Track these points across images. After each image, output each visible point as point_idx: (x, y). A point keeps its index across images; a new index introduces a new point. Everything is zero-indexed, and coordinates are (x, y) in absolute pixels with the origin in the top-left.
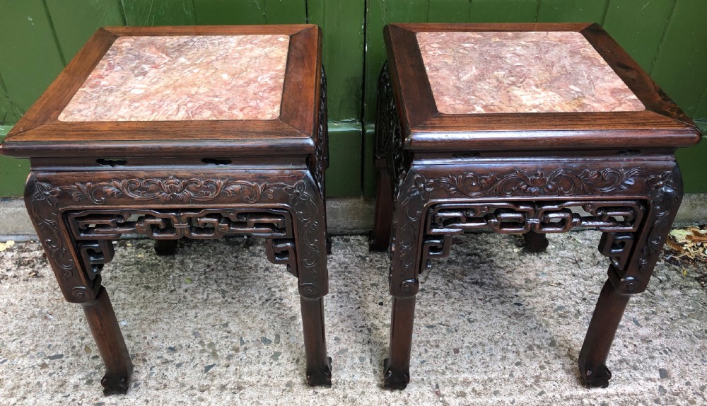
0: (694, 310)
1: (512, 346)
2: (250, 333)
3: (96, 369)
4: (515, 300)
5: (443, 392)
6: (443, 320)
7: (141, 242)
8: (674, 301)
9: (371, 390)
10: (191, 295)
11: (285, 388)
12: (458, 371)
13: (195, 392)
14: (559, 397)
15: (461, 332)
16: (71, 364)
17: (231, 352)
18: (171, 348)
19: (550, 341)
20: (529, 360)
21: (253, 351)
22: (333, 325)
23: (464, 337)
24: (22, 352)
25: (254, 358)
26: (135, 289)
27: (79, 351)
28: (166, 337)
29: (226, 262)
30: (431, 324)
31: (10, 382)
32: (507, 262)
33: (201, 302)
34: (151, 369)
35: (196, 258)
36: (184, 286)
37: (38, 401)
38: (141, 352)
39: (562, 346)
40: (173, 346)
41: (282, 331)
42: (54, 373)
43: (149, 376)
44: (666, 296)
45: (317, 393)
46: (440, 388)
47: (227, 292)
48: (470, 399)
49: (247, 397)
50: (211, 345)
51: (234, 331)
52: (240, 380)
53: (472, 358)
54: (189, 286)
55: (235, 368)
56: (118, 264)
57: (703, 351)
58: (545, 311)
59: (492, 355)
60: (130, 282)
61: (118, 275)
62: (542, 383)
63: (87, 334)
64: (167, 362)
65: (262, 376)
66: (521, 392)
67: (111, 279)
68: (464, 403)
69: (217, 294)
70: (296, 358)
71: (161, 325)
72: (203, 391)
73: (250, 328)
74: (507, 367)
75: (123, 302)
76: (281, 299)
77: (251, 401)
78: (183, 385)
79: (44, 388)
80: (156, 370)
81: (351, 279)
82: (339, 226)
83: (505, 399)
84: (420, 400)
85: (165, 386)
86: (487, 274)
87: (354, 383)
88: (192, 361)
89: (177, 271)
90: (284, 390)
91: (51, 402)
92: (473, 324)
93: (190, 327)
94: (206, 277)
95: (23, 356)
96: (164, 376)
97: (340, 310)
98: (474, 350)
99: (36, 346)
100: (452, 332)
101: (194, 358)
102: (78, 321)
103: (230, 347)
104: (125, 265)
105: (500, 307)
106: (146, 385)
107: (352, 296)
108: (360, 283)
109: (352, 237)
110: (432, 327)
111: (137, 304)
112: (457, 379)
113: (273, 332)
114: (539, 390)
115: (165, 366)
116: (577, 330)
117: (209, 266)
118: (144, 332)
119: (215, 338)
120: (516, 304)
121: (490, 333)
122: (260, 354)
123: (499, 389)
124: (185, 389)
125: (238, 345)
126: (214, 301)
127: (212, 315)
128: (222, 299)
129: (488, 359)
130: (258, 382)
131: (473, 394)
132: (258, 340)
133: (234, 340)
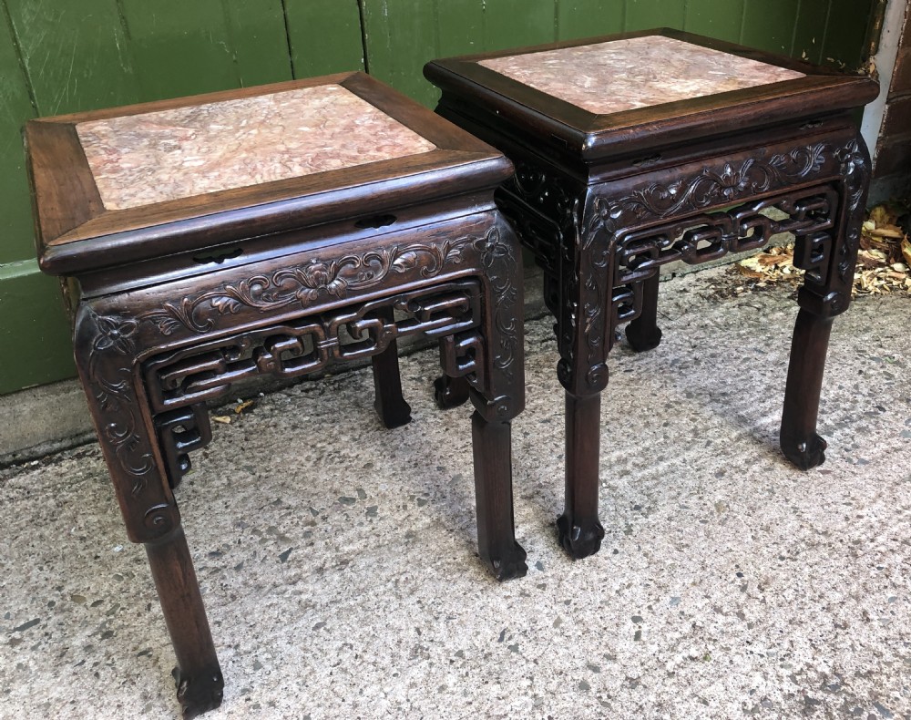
1: (648, 411)
2: (320, 499)
3: (108, 615)
4: (623, 368)
7: (80, 450)
10: (203, 486)
11: (406, 540)
13: (283, 587)
14: (728, 440)
16: (61, 624)
17: (305, 529)
18: (212, 554)
19: (685, 394)
20: (674, 417)
21: (336, 517)
22: (427, 457)
25: (343, 524)
27: (63, 605)
29: (230, 436)
30: (544, 418)
33: (224, 489)
37: (34, 686)
39: (701, 394)
40: (215, 550)
41: (361, 482)
42: (39, 644)
44: (772, 320)
45: (452, 530)
47: (255, 467)
48: (637, 474)
49: (361, 567)
50: (271, 530)
51: (294, 504)
52: (339, 554)
55: (323, 543)
56: (59, 486)
58: (661, 368)
59: (632, 426)
60: (94, 501)
61: (67, 498)
62: (703, 434)
63: (64, 581)
64: (216, 570)
65: (367, 538)
66: (687, 449)
67: (58, 506)
69: (241, 474)
72: (294, 583)
73: (316, 494)
74: (656, 431)
76: (338, 452)
77: (371, 569)
78: (259, 587)
79: (34, 668)
83: (674, 461)
88: (254, 555)
90: (406, 544)
91: (59, 680)
93: (227, 521)
94: (211, 461)
96: (224, 588)
97: (424, 439)
101: (255, 552)
102: (36, 571)
103: (301, 523)
107: (430, 420)
110: (548, 421)
114: (704, 441)
115: (218, 576)
116: (706, 375)
119: (272, 521)
120: (626, 371)
122: (348, 517)
123: (662, 454)
124: (266, 589)
125: (311, 517)
126: (242, 482)
127: (250, 497)
128: (252, 477)
129: (630, 430)
130: (365, 546)
131: (636, 469)
132: (335, 503)
133: (301, 514)
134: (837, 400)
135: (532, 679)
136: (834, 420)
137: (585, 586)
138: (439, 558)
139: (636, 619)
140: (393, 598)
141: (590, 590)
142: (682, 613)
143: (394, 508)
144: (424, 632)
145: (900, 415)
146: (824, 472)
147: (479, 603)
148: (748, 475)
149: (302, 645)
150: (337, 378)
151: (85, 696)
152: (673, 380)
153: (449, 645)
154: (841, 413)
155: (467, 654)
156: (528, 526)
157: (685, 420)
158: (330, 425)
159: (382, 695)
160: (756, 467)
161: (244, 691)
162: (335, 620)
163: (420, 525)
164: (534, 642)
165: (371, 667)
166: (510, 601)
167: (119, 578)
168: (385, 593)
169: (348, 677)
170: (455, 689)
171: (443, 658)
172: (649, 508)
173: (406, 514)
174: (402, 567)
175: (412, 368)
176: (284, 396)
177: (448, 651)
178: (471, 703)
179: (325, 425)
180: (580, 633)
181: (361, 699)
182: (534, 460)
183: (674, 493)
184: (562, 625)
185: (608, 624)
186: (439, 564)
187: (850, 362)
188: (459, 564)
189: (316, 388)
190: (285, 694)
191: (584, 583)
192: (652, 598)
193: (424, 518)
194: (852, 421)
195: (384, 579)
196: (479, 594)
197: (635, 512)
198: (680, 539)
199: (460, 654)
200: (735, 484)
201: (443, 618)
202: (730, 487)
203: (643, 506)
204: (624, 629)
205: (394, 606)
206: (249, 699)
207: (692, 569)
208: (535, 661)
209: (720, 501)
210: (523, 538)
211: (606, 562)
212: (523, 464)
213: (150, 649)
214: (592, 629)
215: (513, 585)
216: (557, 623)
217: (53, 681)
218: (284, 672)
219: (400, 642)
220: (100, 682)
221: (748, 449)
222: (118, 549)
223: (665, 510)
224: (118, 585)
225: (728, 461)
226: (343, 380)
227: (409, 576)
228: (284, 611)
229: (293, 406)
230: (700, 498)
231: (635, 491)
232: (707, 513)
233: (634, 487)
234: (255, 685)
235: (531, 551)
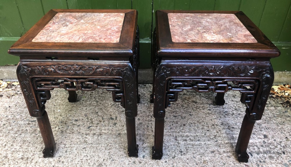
0: (279, 115)
1: (206, 124)
2: (106, 116)
4: (209, 108)
5: (178, 139)
6: (180, 114)
8: (271, 111)
9: (150, 137)
10: (85, 102)
12: (184, 132)
13: (84, 135)
14: (223, 143)
15: (187, 119)
17: (98, 122)
18: (76, 120)
19: (221, 123)
20: (212, 129)
21: (106, 122)
23: (187, 120)
24: (21, 119)
25: (107, 124)
26: (64, 99)
28: (74, 116)
29: (99, 91)
31: (16, 129)
33: (88, 105)
34: (68, 127)
37: (26, 135)
38: (65, 121)
39: (226, 125)
40: (77, 119)
41: (118, 115)
42: (32, 126)
43: (67, 129)
44: (268, 109)
46: (177, 137)
47: (99, 102)
49: (103, 137)
50: (91, 119)
51: (100, 115)
52: (101, 132)
53: (190, 128)
54: (84, 99)
55: (99, 128)
57: (282, 129)
58: (220, 113)
59: (198, 127)
60: (62, 97)
61: (58, 94)
62: (217, 138)
64: (74, 124)
65: (109, 130)
66: (209, 140)
67: (55, 96)
68: (186, 143)
69: (95, 102)
70: (123, 125)
71: (73, 112)
72: (87, 135)
74: (204, 131)
75: (59, 103)
77: (105, 139)
78: (79, 133)
79: (28, 131)
80: (70, 127)
81: (146, 99)
82: (142, 80)
83: (202, 142)
84: (169, 141)
85: (73, 132)
86: (198, 99)
87: (144, 135)
88: (84, 124)
89: (80, 94)
90: (117, 136)
92: (191, 116)
93: (84, 113)
94: (91, 96)
95: (21, 121)
96: (73, 129)
98: (191, 125)
99: (27, 117)
100: (183, 118)
103: (98, 120)
104: (61, 91)
105: (203, 111)
106: (66, 132)
107: (146, 105)
109: (147, 85)
110: (175, 116)
111: (65, 104)
112: (184, 135)
114: (216, 140)
115: (73, 126)
116: (232, 120)
118: (66, 114)
119: (93, 117)
121: (198, 119)
122: (109, 123)
123: (200, 139)
124: (80, 134)
125: (101, 120)
126: (93, 104)
127: (92, 109)
128: (96, 104)
129: (196, 128)
130: (108, 132)
131: (190, 140)
132: (109, 118)
133: (100, 118)
134: (270, 144)
136: (264, 150)
138: (121, 143)
143: (121, 125)
144: (105, 160)
145: (289, 158)
146: (246, 165)
147: (122, 160)
148: (221, 156)
149: (78, 151)
151: (32, 142)
152: (221, 117)
154: (268, 149)
156: (148, 144)
157: (215, 131)
160: (225, 155)
161: (60, 156)
162: (89, 148)
163: (123, 132)
165: (88, 164)
166: (130, 162)
167: (55, 118)
168: (104, 146)
169: (82, 164)
172: (184, 153)
173: (122, 128)
174: (112, 142)
183: (194, 152)
186: (120, 145)
187: (285, 133)
188: (125, 147)
190: (67, 161)
193: (126, 131)
194: (270, 153)
195: (106, 143)
196: (124, 157)
197: (180, 153)
200: (215, 157)
201: (112, 159)
202: (213, 157)
205: (103, 151)
206: (59, 159)
209: (206, 160)
211: (161, 163)
215: (133, 159)
217: (29, 136)
218: (70, 156)
219: (98, 161)
220: (37, 140)
221: (227, 148)
222: (59, 111)
223: (188, 156)
224: (54, 119)
225: (218, 149)
228: (80, 141)
230: (201, 157)
231: (184, 147)
232: (200, 162)
233: (185, 146)
234: (63, 156)
235: (144, 152)
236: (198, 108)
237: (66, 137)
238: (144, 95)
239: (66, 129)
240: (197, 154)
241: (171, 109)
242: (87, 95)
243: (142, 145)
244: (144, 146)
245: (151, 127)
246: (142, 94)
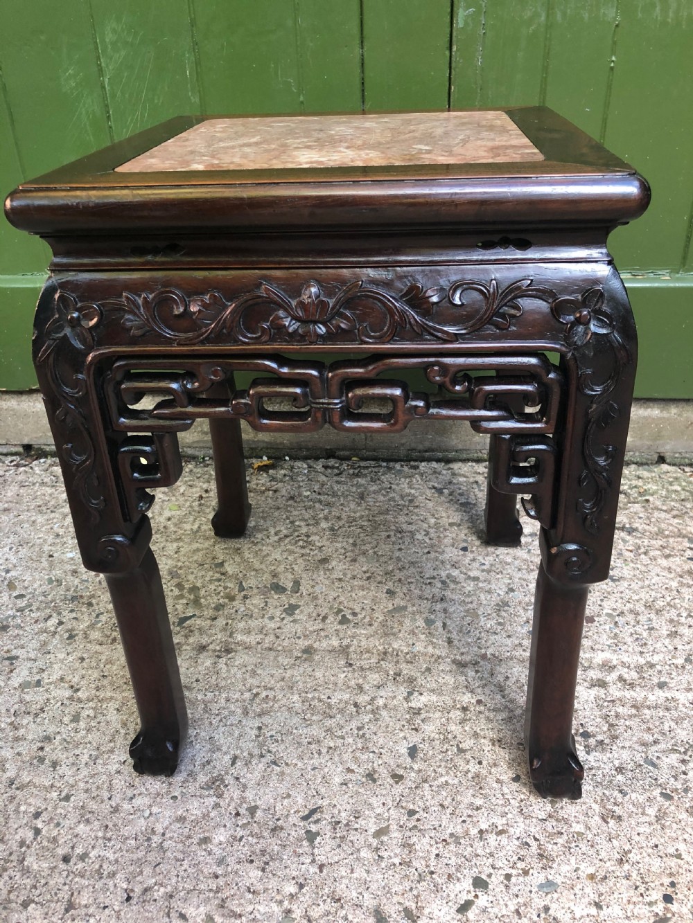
1: (686, 618)
2: (256, 577)
3: (18, 611)
9: (441, 667)
10: (175, 525)
11: (299, 655)
12: (592, 649)
15: (597, 594)
17: (221, 601)
21: (257, 601)
22: (386, 574)
23: (602, 600)
25: (256, 610)
32: (673, 503)
33: (189, 535)
34: (97, 616)
35: (190, 480)
36: (167, 514)
38: (88, 594)
41: (304, 575)
43: (92, 626)
45: (351, 665)
48: (615, 691)
49: (236, 664)
50: (194, 589)
51: (230, 573)
52: (230, 640)
53: (617, 631)
54: (173, 513)
55: (224, 623)
59: (651, 629)
63: (15, 566)
65: (266, 635)
68: (604, 696)
74: (680, 647)
76: (308, 536)
77: (244, 670)
80: (104, 618)
81: (418, 515)
82: (403, 445)
83: (677, 695)
85: (115, 640)
86: (640, 518)
87: (415, 656)
89: (161, 496)
90: (297, 658)
92: (617, 583)
93: (166, 565)
94: (200, 505)
97: (397, 554)
98: (621, 620)
103: (222, 594)
105: (664, 563)
106: (86, 638)
108: (432, 521)
109: (423, 464)
113: (290, 576)
117: (207, 491)
119: (200, 581)
121: (648, 597)
122: (266, 605)
123: (667, 680)
125: (235, 591)
127: (202, 550)
129: (645, 634)
130: (258, 643)
131: (619, 685)
132: (265, 587)
133: (229, 585)
135: (301, 886)
137: (446, 803)
138: (315, 690)
139: (479, 883)
140: (239, 711)
141: (448, 811)
142: (547, 909)
143: (314, 615)
144: (239, 764)
147: (316, 761)
150: (363, 464)
153: (249, 795)
155: (259, 814)
156: (434, 698)
158: (321, 507)
159: (147, 814)
161: (48, 739)
163: (324, 644)
164: (338, 840)
166: (349, 776)
167: (50, 582)
168: (237, 701)
170: (215, 850)
171: (233, 804)
172: (601, 743)
173: (321, 626)
174: (273, 682)
175: (440, 477)
176: (305, 466)
177: (243, 800)
178: (217, 877)
179: (317, 505)
180: (397, 861)
181: (126, 806)
182: (500, 624)
183: (648, 738)
184: (385, 838)
185: (440, 868)
186: (310, 696)
188: (330, 707)
189: (337, 468)
190: (71, 760)
191: (449, 799)
192: (520, 865)
193: (334, 638)
195: (248, 686)
196: (324, 751)
198: (615, 804)
199: (252, 810)
201: (269, 758)
203: (594, 736)
204: (455, 888)
205: (234, 720)
206: (42, 749)
207: (603, 855)
208: (321, 867)
210: (420, 709)
211: (495, 785)
212: (482, 623)
213: (16, 658)
214: (416, 863)
216: (379, 833)
218: (90, 737)
219: (208, 762)
222: (70, 555)
223: (619, 755)
224: (45, 587)
226: (367, 468)
227: (271, 694)
229: (304, 478)
230: (683, 761)
231: (598, 713)
232: (679, 786)
233: (600, 707)
234: (58, 737)
235: (416, 730)
236: (640, 551)
237: (83, 659)
238: (411, 501)
239: (88, 627)
240: (662, 746)
241: (526, 556)
242: (186, 501)
243: (407, 699)
244: (413, 704)
245: (444, 625)
246: (402, 497)
